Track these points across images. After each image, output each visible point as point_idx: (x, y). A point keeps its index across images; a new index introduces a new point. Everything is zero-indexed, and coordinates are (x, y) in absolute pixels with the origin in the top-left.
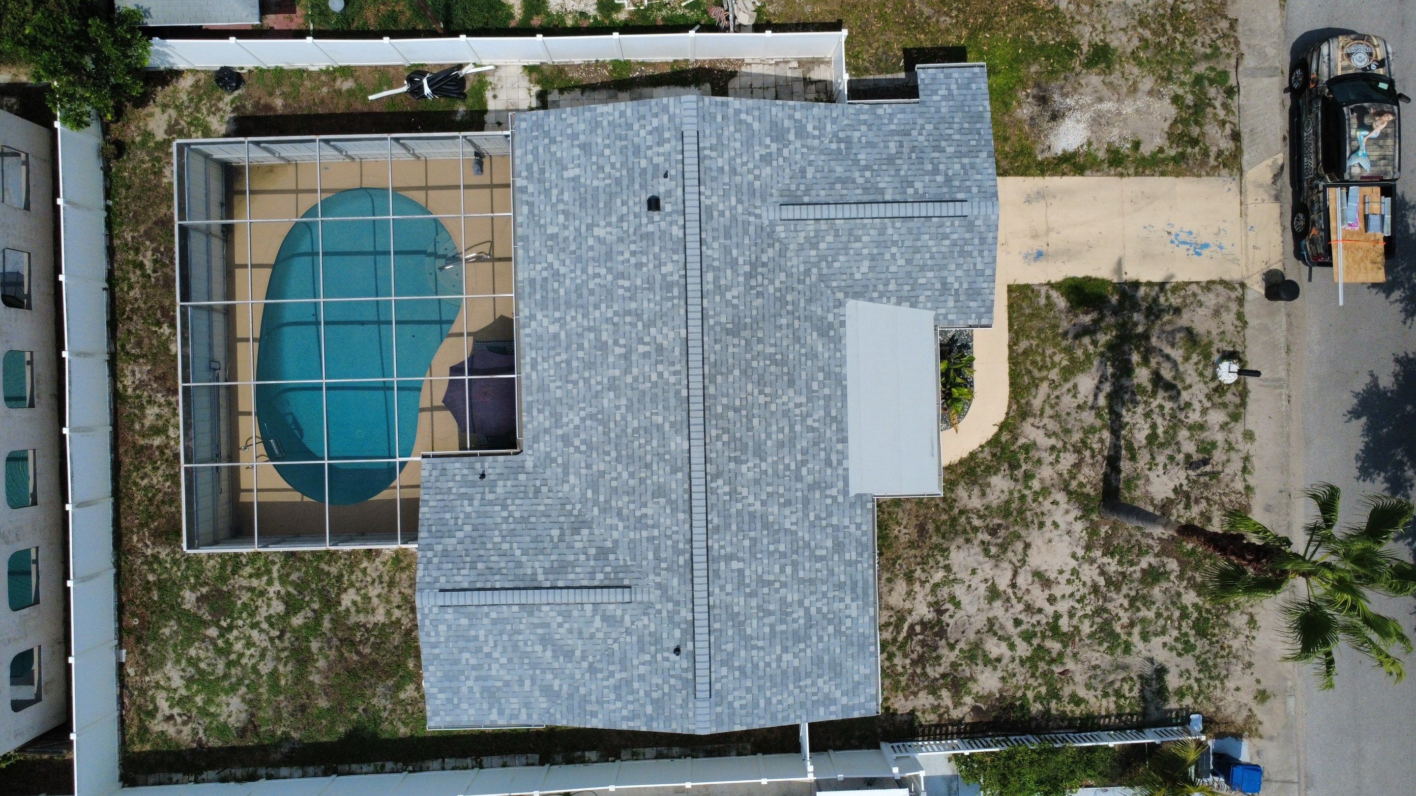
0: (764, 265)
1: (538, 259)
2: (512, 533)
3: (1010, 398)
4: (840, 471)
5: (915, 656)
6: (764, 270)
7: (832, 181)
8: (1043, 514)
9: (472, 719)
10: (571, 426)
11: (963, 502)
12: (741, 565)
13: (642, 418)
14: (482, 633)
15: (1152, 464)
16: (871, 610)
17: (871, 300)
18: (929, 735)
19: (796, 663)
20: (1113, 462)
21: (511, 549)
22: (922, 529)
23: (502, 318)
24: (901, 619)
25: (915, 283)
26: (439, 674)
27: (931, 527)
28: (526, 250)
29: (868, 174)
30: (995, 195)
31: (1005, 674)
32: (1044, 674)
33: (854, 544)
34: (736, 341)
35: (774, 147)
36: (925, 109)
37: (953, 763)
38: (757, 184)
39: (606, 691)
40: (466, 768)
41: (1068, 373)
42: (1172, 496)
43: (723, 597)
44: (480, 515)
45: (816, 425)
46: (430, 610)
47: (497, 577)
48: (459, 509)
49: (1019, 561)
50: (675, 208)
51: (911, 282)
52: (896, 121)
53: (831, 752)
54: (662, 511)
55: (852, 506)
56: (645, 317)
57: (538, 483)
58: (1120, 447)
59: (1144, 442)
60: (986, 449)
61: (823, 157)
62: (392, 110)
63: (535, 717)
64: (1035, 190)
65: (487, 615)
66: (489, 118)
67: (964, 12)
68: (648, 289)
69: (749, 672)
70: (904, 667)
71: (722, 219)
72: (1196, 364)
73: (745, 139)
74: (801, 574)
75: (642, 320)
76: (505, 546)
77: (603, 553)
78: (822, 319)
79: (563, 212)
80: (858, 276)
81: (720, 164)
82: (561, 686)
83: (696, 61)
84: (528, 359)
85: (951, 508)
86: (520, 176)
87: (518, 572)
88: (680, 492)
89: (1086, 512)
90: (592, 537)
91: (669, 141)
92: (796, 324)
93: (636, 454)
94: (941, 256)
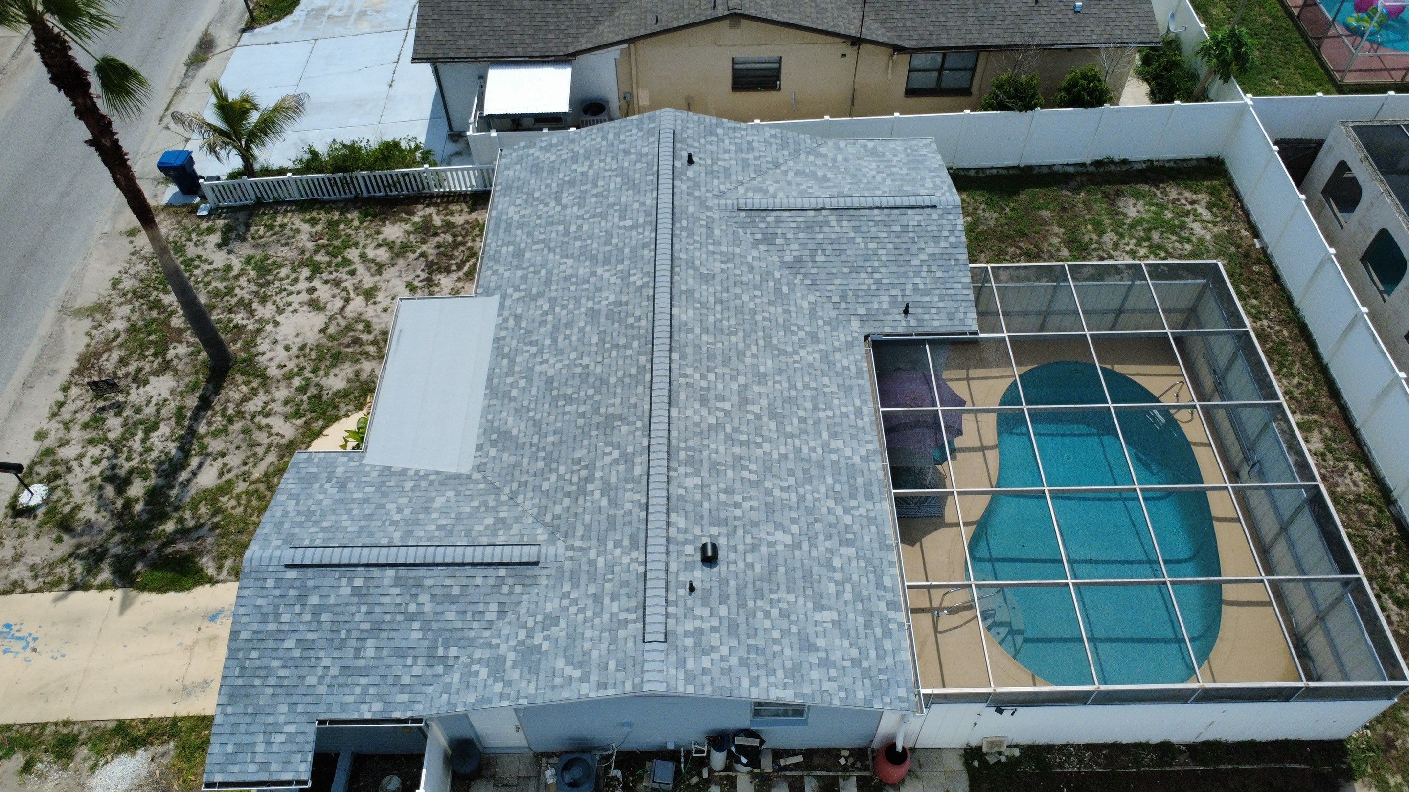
0: (568, 495)
1: (865, 521)
2: (866, 258)
4: (506, 313)
5: (461, 248)
6: (568, 489)
7: (462, 599)
8: (298, 357)
9: (891, 142)
10: (809, 349)
12: (622, 224)
13: (726, 343)
14: (889, 183)
15: (161, 405)
17: (438, 473)
19: (575, 167)
20: (205, 404)
21: (866, 244)
23: (912, 544)
24: (469, 274)
25: (378, 488)
26: (928, 163)
28: (881, 534)
29: (412, 608)
31: (376, 236)
32: (337, 237)
33: (502, 259)
34: (611, 410)
35: (538, 639)
38: (567, 587)
41: (225, 489)
42: (152, 379)
43: (642, 198)
44: (905, 275)
45: (526, 348)
46: (944, 195)
47: (877, 218)
48: (928, 281)
49: (336, 319)
50: (680, 548)
51: (384, 489)
52: (358, 690)
54: (704, 263)
55: (498, 287)
56: (721, 436)
57: (843, 305)
58: (191, 419)
59: (162, 425)
60: (342, 413)
61: (472, 634)
63: (831, 143)
64: (193, 698)
65: (885, 192)
68: (718, 464)
69: (621, 153)
71: (618, 537)
72: (68, 503)
73: (578, 642)
74: (561, 228)
75: (726, 434)
76: (872, 246)
77: (768, 239)
78: (503, 450)
80: (450, 494)
81: (615, 605)
82: (807, 157)
84: (867, 419)
87: (857, 223)
88: (683, 274)
89: (250, 361)
90: (780, 253)
91: (687, 634)
92: (535, 439)
93: (732, 313)
94: (338, 512)
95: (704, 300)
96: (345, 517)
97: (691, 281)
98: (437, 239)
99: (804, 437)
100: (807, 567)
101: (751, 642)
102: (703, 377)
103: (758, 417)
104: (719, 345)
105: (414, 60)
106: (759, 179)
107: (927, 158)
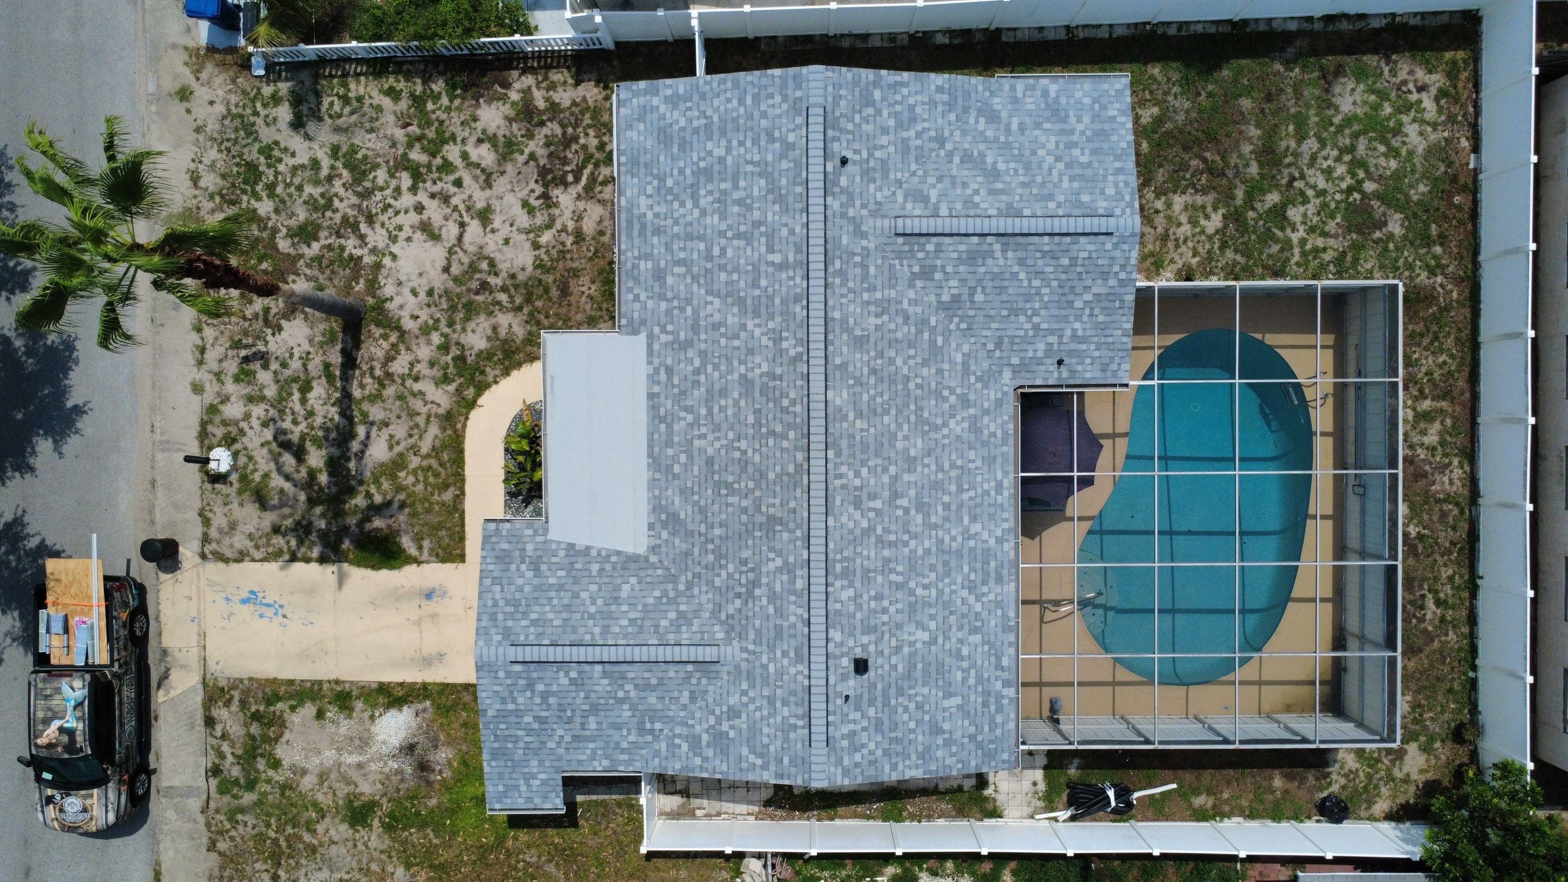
0: (738, 595)
1: (992, 606)
3: (463, 436)
4: (656, 361)
5: (574, 147)
6: (738, 589)
7: (660, 688)
9: (1078, 86)
10: (959, 418)
11: (518, 319)
12: (770, 257)
13: (879, 426)
14: (1066, 184)
15: (306, 359)
16: (623, 203)
17: (618, 553)
18: (559, 57)
19: (709, 145)
20: (349, 362)
21: (1030, 280)
22: (565, 291)
23: (1032, 538)
24: (589, 189)
25: (569, 572)
26: (1115, 138)
27: (555, 293)
28: (1005, 616)
29: (621, 694)
30: (479, 668)
31: (473, 125)
32: (429, 123)
33: (642, 279)
34: (772, 511)
35: (725, 727)
36: (555, 764)
37: (533, 25)
38: (745, 686)
39: (926, 116)
40: (1085, 26)
41: (398, 463)
42: (284, 323)
43: (790, 222)
44: (1065, 319)
45: (683, 414)
46: (1124, 212)
47: (1046, 248)
48: (1088, 326)
49: (456, 253)
50: (837, 662)
52: (589, 752)
53: (670, 39)
54: (859, 320)
55: (643, 322)
56: (873, 540)
57: (998, 353)
58: (341, 379)
59: (314, 384)
60: (491, 379)
61: (671, 713)
62: (1150, 772)
63: (1007, 87)
65: (1059, 205)
66: (1043, 761)
67: (509, 866)
68: (869, 571)
69: (763, 136)
70: (587, 134)
71: (785, 648)
72: (256, 470)
73: (758, 736)
74: (702, 246)
75: (877, 536)
76: (1037, 283)
77: (926, 273)
78: (674, 534)
79: (962, 658)
80: (633, 580)
81: (786, 709)
82: (977, 122)
83: (808, 819)
84: (1006, 493)
85: (531, 314)
86: (1010, 698)
87: (1023, 254)
88: (837, 343)
89: (380, 307)
90: (938, 291)
91: (843, 737)
92: (703, 529)
93: (886, 385)
94: (540, 601)
95: (858, 374)
96: (548, 608)
97: (845, 349)
99: (947, 526)
100: (940, 660)
101: (893, 735)
102: (857, 474)
103: (906, 511)
106: (920, 173)
107: (1115, 126)
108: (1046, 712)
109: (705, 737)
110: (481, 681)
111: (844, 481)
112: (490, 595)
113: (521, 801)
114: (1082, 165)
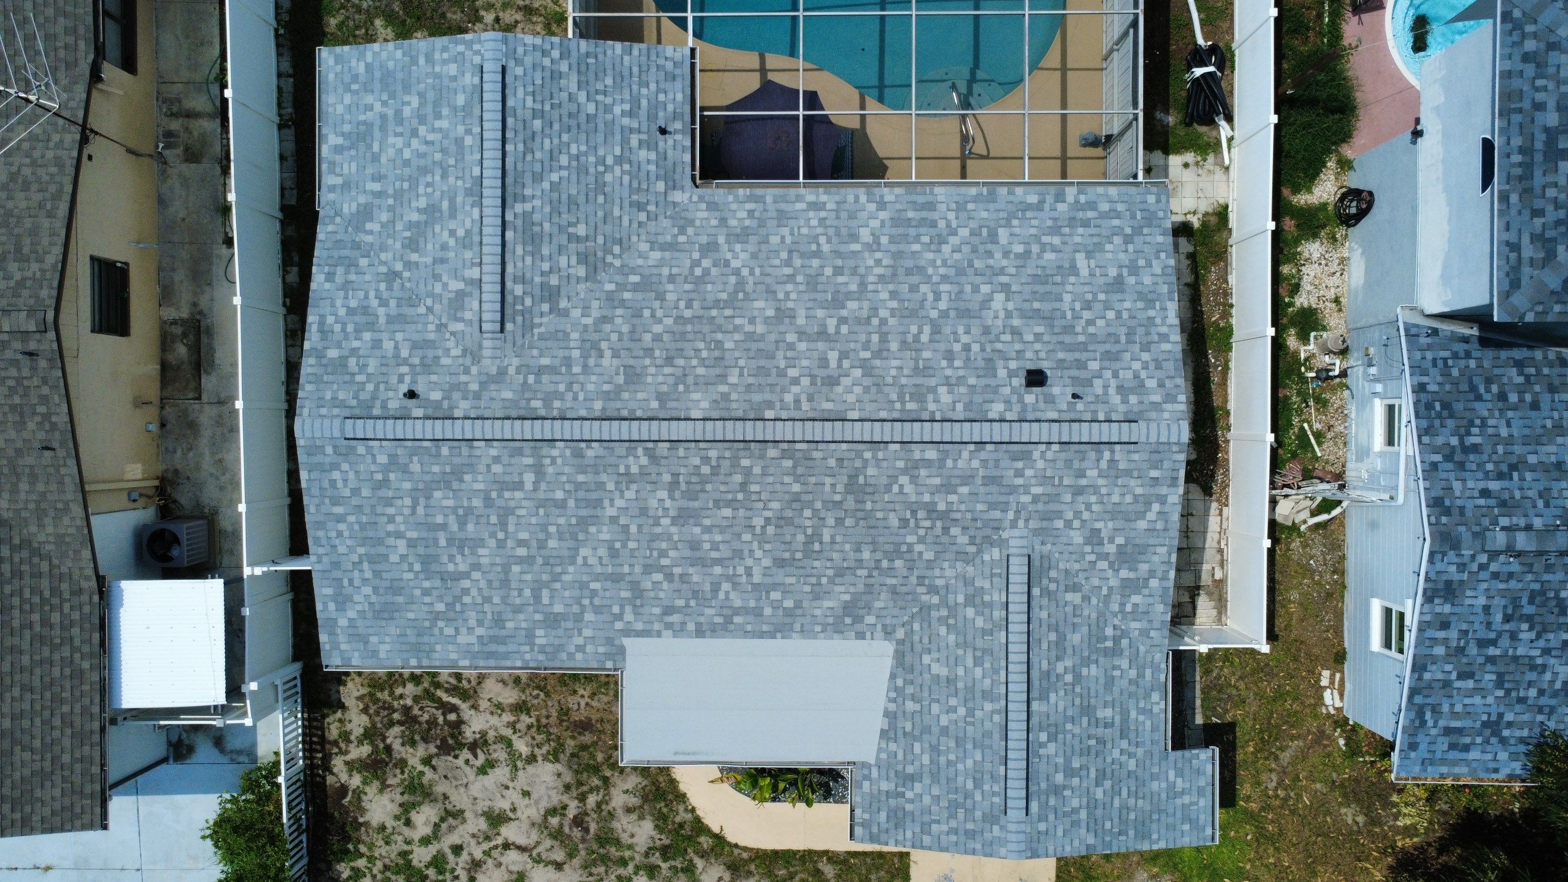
0: (946, 530)
1: (963, 215)
2: (582, 170)
3: (758, 851)
4: (657, 626)
5: (416, 711)
6: (938, 530)
7: (1061, 629)
9: (331, 110)
10: (729, 256)
11: (619, 782)
12: (529, 486)
13: (737, 354)
14: (444, 124)
16: (466, 663)
17: (893, 676)
19: (394, 558)
21: (561, 168)
22: (584, 726)
23: (885, 168)
24: (465, 695)
25: (915, 739)
26: (391, 64)
27: (587, 738)
28: (976, 199)
29: (1069, 678)
30: (1035, 855)
31: (389, 831)
33: (557, 642)
34: (840, 488)
35: (1111, 549)
36: (1156, 760)
37: (272, 758)
38: (1059, 524)
39: (361, 294)
40: (279, 105)
43: (485, 461)
44: (609, 125)
45: (721, 595)
46: (478, 52)
47: (521, 147)
48: (618, 97)
49: (539, 855)
50: (1030, 408)
52: (1141, 718)
53: (290, 596)
54: (606, 378)
55: (609, 641)
56: (877, 363)
57: (651, 208)
60: (689, 816)
61: (1094, 616)
62: (1173, 25)
63: (331, 196)
65: (469, 132)
66: (1157, 156)
67: (1282, 807)
68: (916, 368)
69: (381, 493)
70: (401, 696)
73: (1123, 508)
74: (516, 569)
75: (873, 358)
76: (564, 160)
77: (551, 295)
78: (869, 607)
79: (1027, 253)
80: (926, 659)
82: (371, 233)
83: (1227, 441)
84: (824, 198)
85: (611, 768)
86: (1080, 192)
87: (528, 176)
88: (632, 405)
90: (573, 281)
91: (1125, 401)
92: (862, 572)
93: (686, 345)
94: (952, 775)
95: (671, 380)
96: (960, 767)
97: (640, 396)
98: (397, 746)
99: (862, 270)
100: (1030, 280)
101: (1123, 339)
102: (796, 381)
103: (842, 321)
104: (742, 363)
105: (105, 827)
106: (429, 302)
107: (376, 64)
108: (1099, 151)
109: (1124, 573)
110: (1051, 850)
111: (803, 398)
112: (943, 837)
113: (1202, 802)
114: (422, 104)
